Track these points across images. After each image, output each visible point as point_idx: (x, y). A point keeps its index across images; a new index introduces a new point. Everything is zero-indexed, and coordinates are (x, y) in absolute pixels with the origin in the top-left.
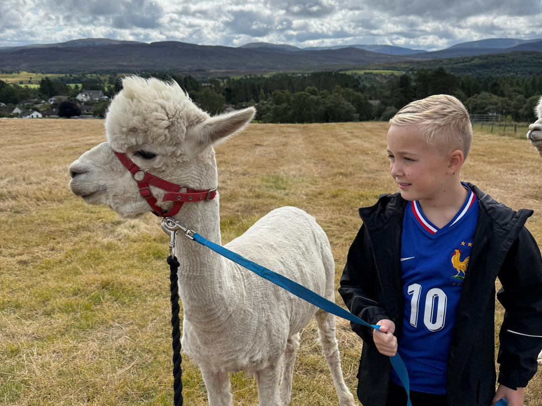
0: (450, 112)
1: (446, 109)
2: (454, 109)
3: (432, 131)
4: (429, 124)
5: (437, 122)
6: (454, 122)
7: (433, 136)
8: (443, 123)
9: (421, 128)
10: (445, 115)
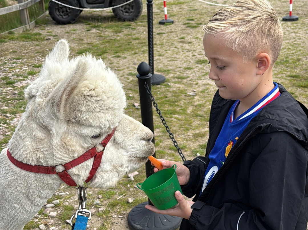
0: (254, 18)
1: (250, 15)
2: (259, 15)
3: (236, 38)
4: (233, 32)
5: (241, 29)
6: (257, 27)
7: (238, 42)
8: (246, 30)
9: (226, 35)
10: (249, 22)
